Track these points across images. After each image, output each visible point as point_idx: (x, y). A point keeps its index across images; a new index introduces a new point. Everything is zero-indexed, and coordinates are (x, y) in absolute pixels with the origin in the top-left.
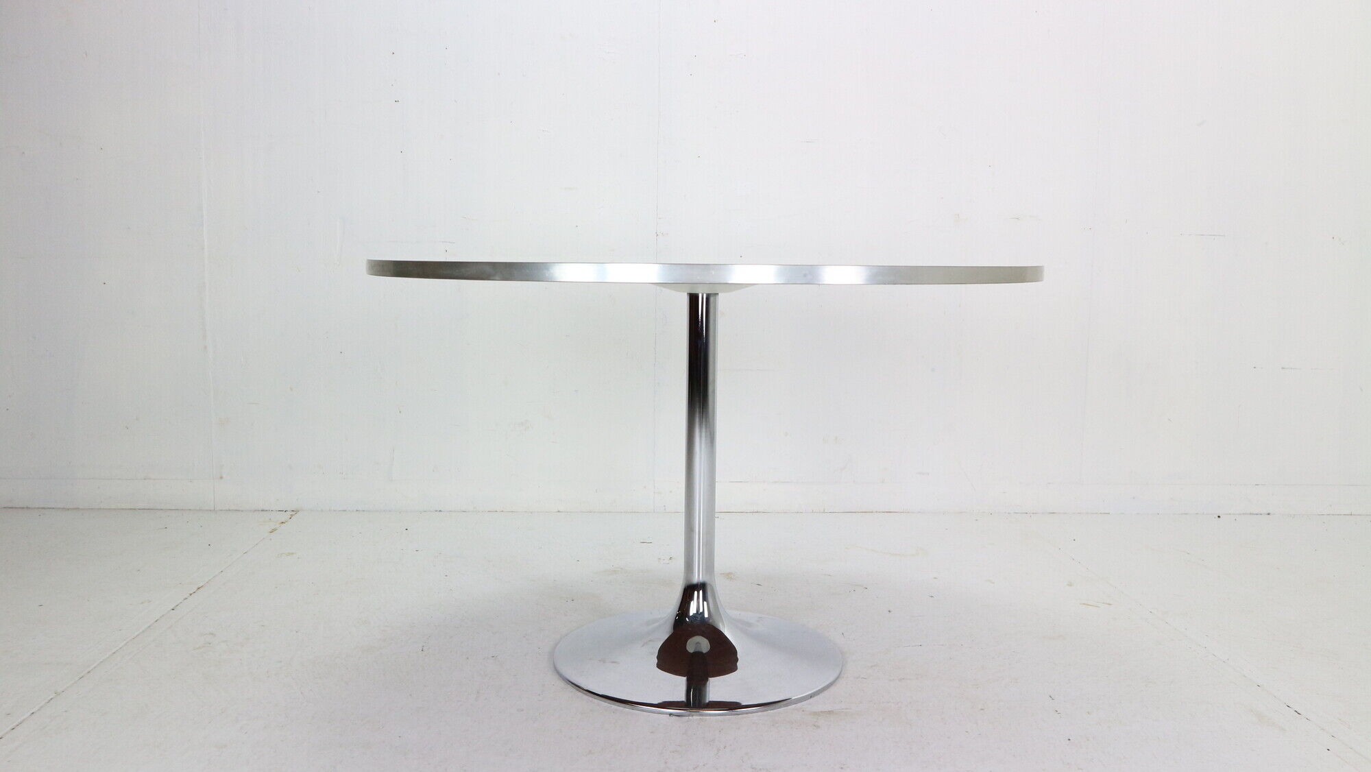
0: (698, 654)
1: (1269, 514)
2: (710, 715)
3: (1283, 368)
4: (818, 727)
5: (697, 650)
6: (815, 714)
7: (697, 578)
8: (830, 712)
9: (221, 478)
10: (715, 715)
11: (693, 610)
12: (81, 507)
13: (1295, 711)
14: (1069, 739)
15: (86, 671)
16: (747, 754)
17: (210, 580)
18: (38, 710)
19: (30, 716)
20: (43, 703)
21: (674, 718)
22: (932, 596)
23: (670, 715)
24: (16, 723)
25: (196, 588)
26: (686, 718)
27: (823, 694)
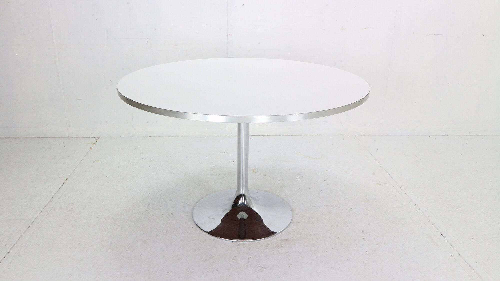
0: (242, 219)
1: (447, 135)
2: (246, 242)
3: (459, 84)
4: (283, 247)
5: (242, 217)
6: (282, 240)
7: (242, 192)
8: (287, 240)
9: (70, 126)
10: (248, 242)
11: (240, 202)
12: (20, 137)
13: (444, 237)
14: (367, 252)
15: (30, 224)
16: (258, 260)
17: (70, 175)
18: (16, 243)
19: (14, 246)
20: (17, 239)
21: (234, 243)
22: (325, 180)
23: (233, 242)
24: (9, 250)
25: (65, 180)
26: (238, 243)
27: (285, 231)
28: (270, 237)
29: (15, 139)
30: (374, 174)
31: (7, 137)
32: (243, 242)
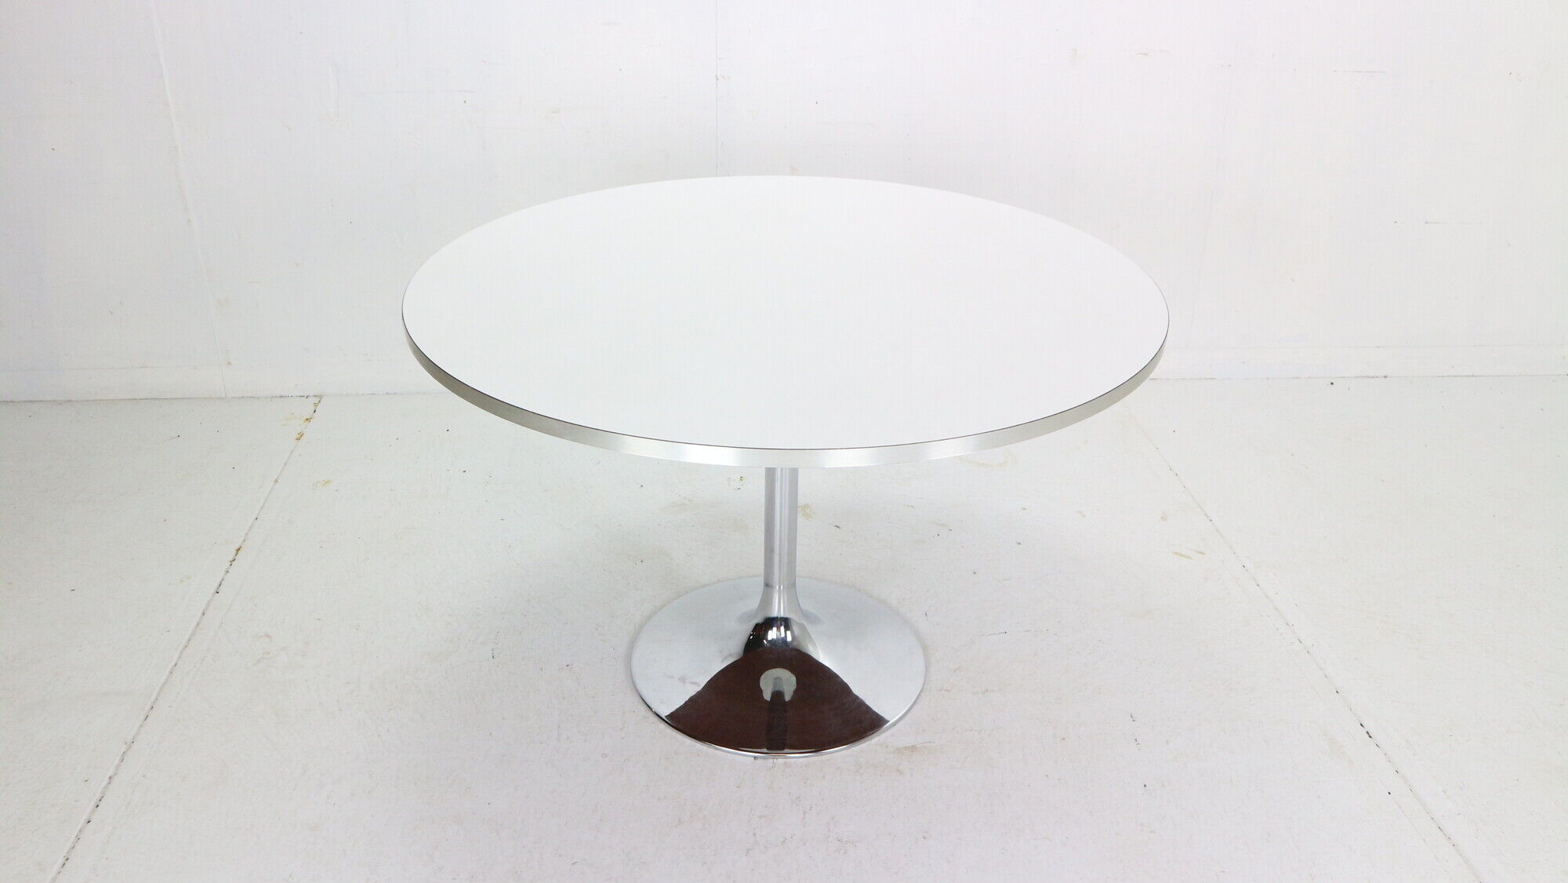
1: (1385, 377)
2: (795, 757)
3: (1427, 222)
4: (901, 772)
5: (777, 689)
6: (899, 751)
7: (777, 610)
8: (913, 749)
9: (229, 364)
10: (800, 757)
11: (772, 634)
13: (1367, 732)
14: (1145, 786)
15: (148, 707)
16: (833, 818)
17: (247, 534)
18: (115, 774)
19: (110, 783)
20: (117, 761)
21: (759, 762)
22: (1019, 543)
23: (755, 757)
24: (98, 796)
25: (234, 552)
26: (770, 761)
27: (907, 719)
28: (863, 740)
29: (60, 404)
30: (1164, 518)
31: (36, 399)
32: (785, 760)
